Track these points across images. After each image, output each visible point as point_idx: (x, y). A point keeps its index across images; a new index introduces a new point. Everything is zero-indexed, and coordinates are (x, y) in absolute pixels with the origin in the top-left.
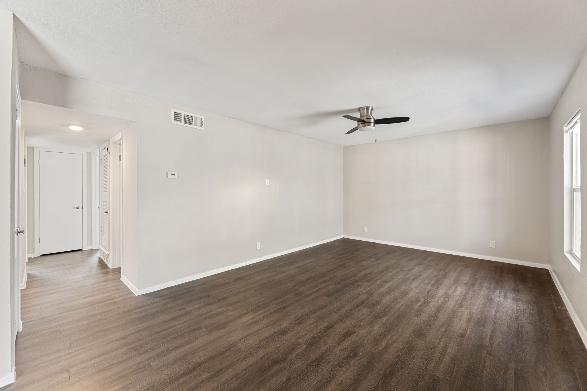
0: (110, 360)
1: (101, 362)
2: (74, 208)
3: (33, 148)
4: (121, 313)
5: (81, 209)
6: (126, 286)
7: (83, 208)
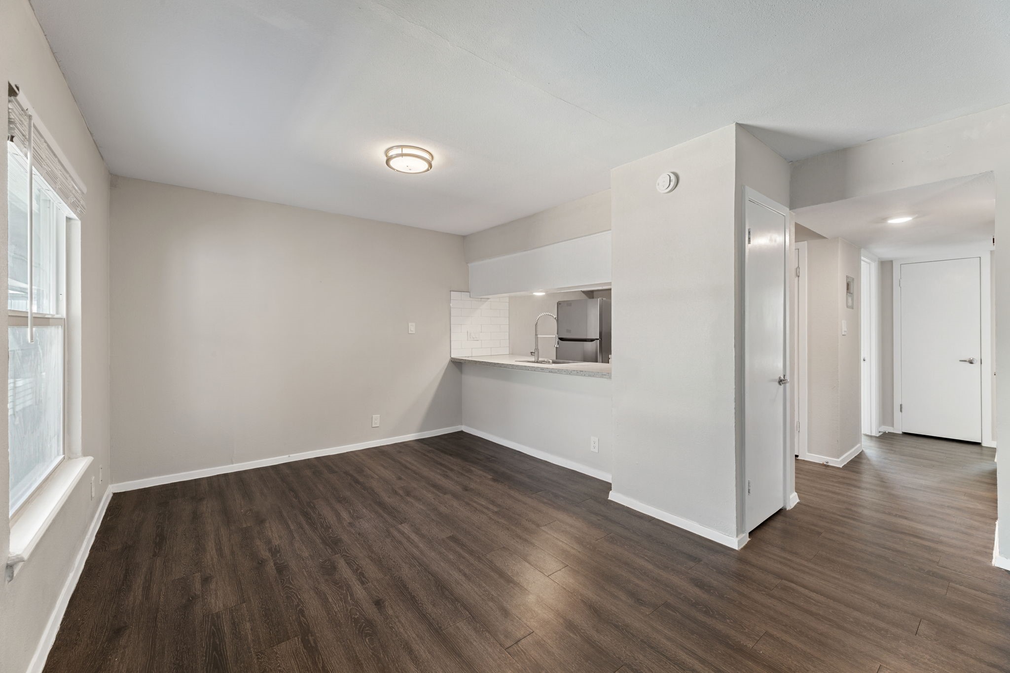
0: (832, 612)
1: (820, 603)
2: (965, 361)
3: (891, 262)
4: (924, 570)
5: (977, 364)
6: (994, 539)
7: (981, 363)
